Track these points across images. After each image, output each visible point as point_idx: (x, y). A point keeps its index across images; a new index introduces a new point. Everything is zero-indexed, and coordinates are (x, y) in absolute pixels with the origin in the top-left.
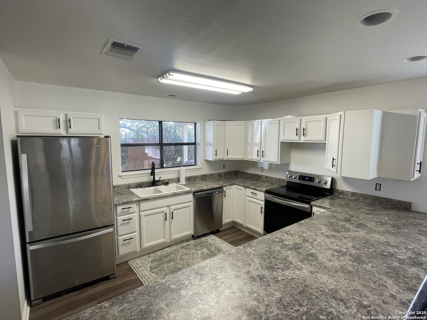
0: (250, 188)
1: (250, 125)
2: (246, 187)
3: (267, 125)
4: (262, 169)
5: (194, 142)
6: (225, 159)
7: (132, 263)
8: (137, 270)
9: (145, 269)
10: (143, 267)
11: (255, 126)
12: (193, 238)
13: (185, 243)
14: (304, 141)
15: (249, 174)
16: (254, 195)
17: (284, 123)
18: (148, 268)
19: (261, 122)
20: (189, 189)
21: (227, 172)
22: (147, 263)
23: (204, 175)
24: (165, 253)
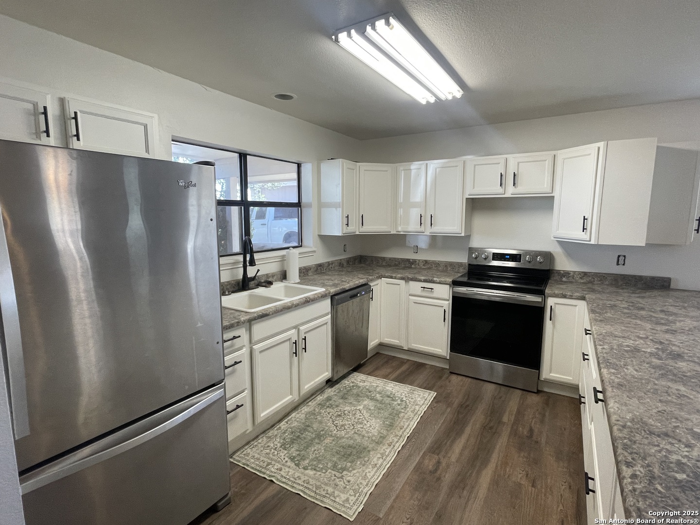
0: (420, 281)
1: (403, 172)
2: (407, 280)
3: (437, 169)
4: (416, 249)
5: (296, 201)
6: (357, 233)
7: (244, 461)
8: (268, 472)
9: (283, 465)
10: (273, 463)
11: (413, 172)
12: (328, 385)
13: (319, 396)
14: (512, 194)
15: (390, 259)
16: (427, 291)
17: (475, 165)
18: (286, 462)
19: (427, 164)
20: (324, 290)
21: (350, 258)
22: (276, 452)
23: (320, 265)
24: (295, 424)
